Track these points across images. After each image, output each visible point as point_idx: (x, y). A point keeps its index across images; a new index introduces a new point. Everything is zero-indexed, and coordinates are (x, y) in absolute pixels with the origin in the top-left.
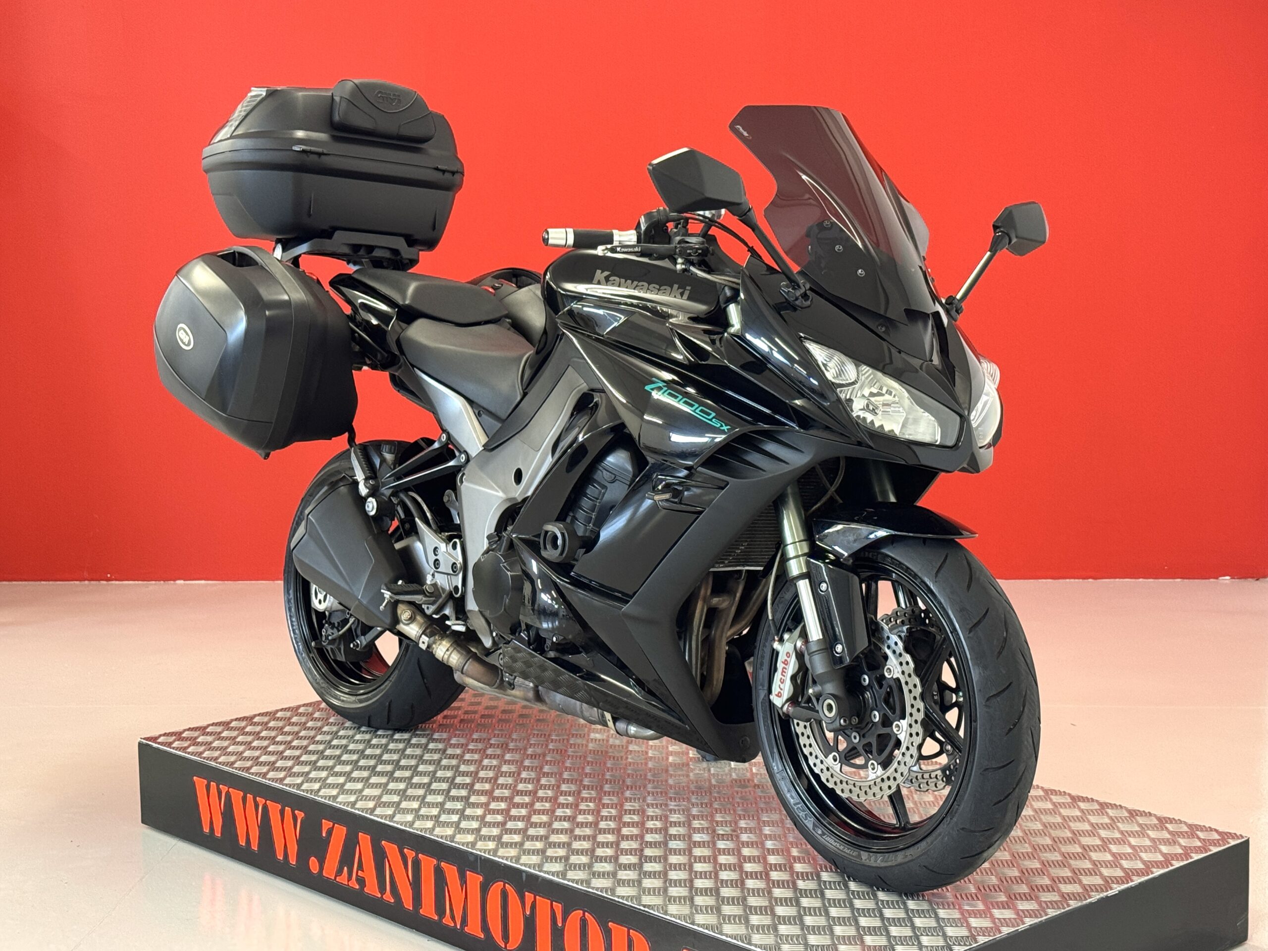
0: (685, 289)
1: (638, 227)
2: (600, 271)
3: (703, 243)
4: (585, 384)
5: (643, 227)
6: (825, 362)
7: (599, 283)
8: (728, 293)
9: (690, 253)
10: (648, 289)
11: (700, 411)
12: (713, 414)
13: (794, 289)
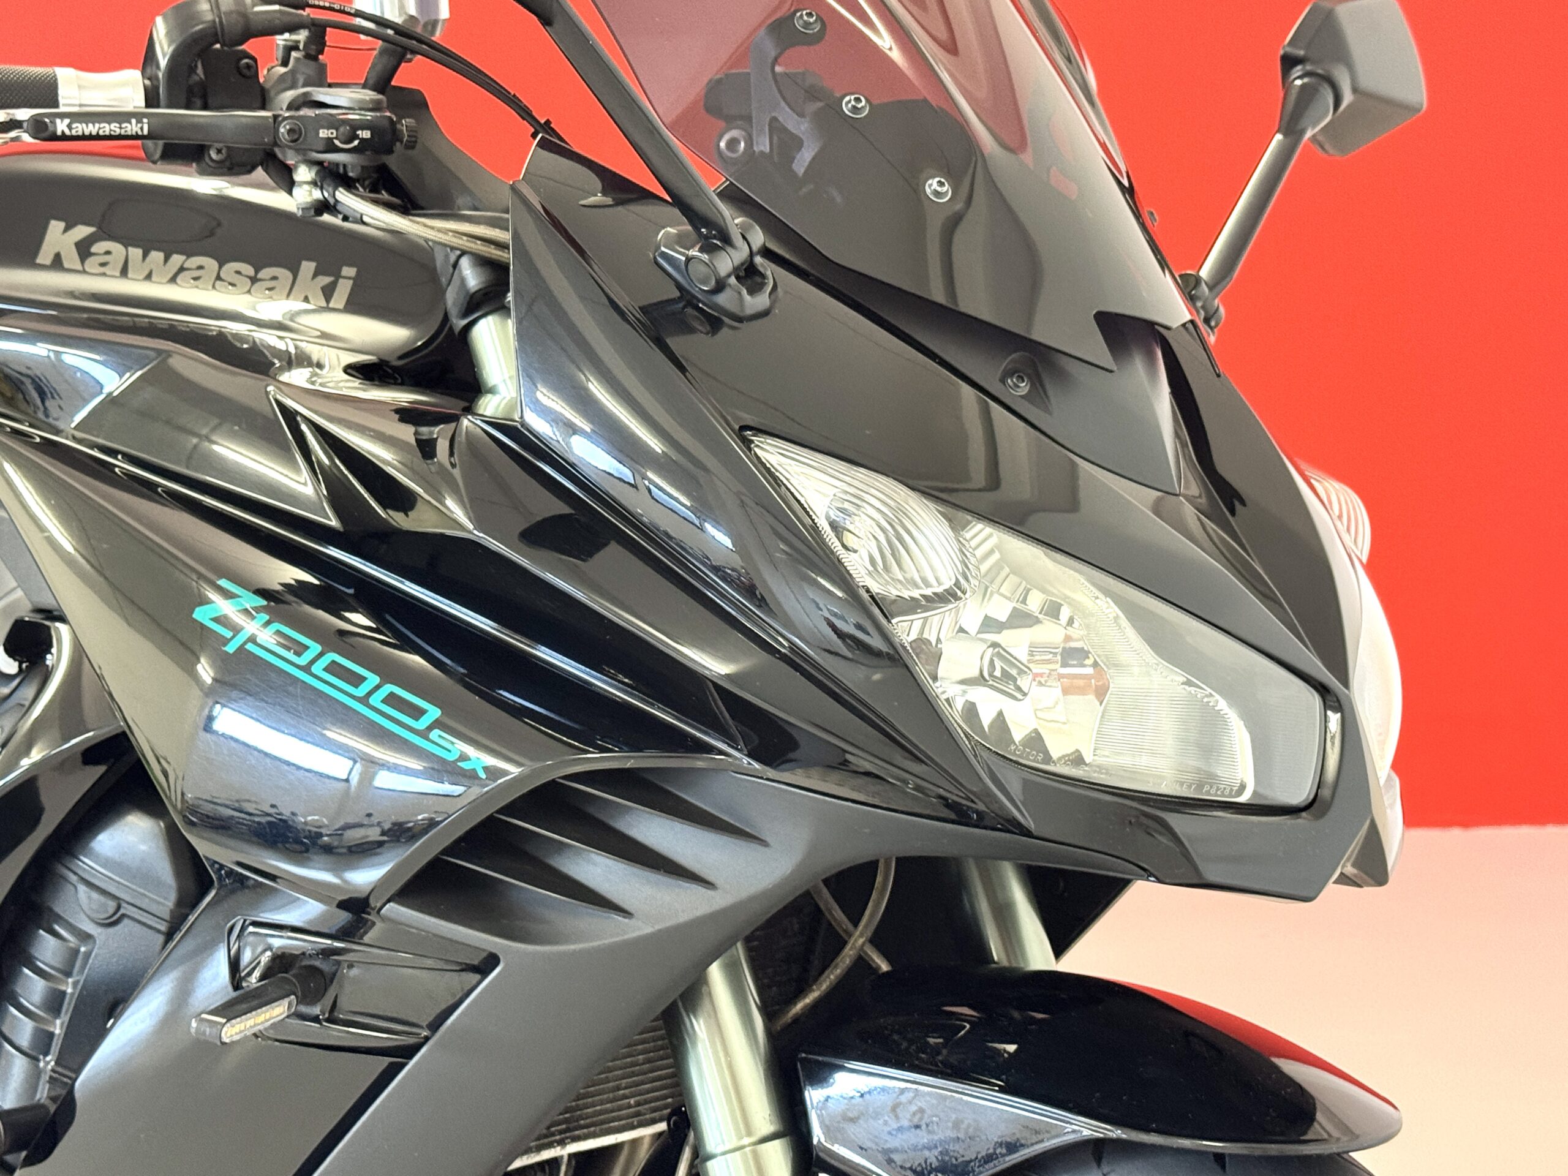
0: (338, 276)
1: (150, 56)
2: (62, 225)
3: (376, 107)
4: (19, 593)
5: (164, 52)
6: (834, 515)
7: (57, 264)
8: (472, 277)
9: (329, 140)
10: (219, 278)
11: (385, 701)
12: (434, 713)
13: (708, 248)
